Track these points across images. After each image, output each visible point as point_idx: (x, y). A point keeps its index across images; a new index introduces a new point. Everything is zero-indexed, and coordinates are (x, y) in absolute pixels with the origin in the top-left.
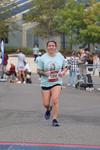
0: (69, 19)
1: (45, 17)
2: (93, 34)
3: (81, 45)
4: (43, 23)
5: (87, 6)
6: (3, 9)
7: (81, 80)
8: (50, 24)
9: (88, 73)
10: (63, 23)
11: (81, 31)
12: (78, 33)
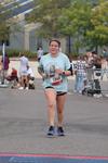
0: (75, 20)
1: (49, 17)
2: (101, 35)
3: (88, 48)
4: (47, 24)
5: (95, 5)
6: (3, 9)
7: (88, 86)
8: (55, 24)
9: (96, 78)
10: (68, 24)
11: (88, 33)
12: (85, 35)
